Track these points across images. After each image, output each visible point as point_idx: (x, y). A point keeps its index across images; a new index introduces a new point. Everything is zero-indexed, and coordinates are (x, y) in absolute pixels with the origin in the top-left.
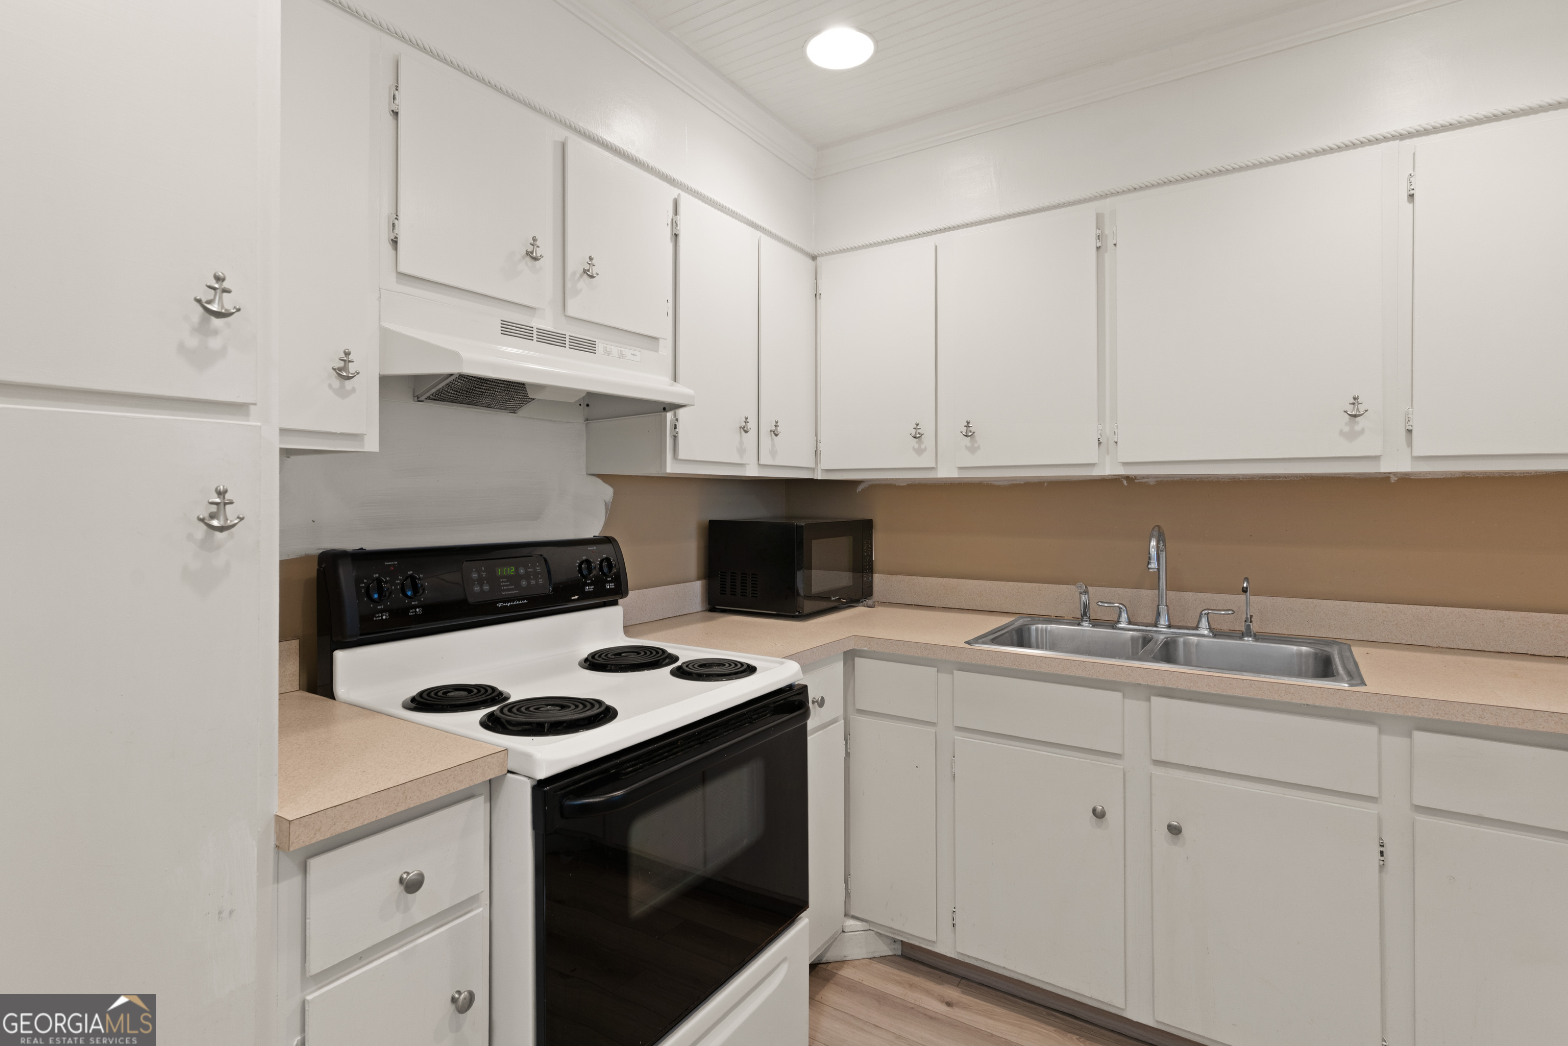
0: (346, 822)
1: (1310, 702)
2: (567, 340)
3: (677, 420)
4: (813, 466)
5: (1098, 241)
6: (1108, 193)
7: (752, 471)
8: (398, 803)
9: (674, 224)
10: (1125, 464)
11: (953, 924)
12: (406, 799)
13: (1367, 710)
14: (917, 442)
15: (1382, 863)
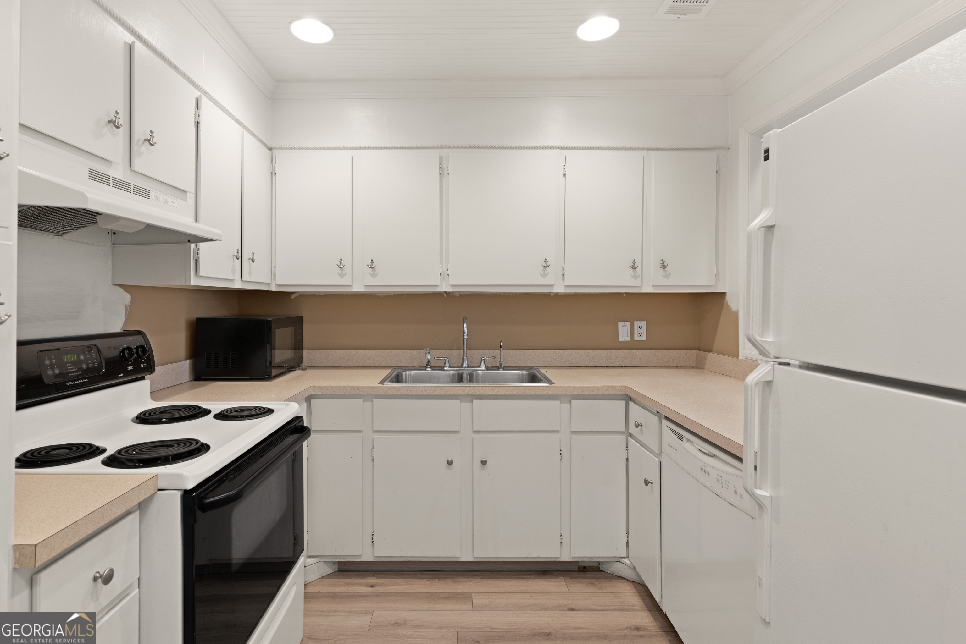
0: (69, 540)
1: (537, 393)
2: (132, 187)
3: (198, 249)
4: (269, 282)
5: (440, 170)
6: (445, 146)
7: (238, 285)
8: (99, 521)
9: (197, 115)
10: (452, 286)
11: (372, 542)
12: (104, 517)
13: (557, 394)
14: (340, 270)
15: (561, 458)
